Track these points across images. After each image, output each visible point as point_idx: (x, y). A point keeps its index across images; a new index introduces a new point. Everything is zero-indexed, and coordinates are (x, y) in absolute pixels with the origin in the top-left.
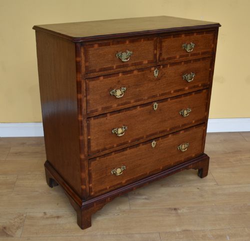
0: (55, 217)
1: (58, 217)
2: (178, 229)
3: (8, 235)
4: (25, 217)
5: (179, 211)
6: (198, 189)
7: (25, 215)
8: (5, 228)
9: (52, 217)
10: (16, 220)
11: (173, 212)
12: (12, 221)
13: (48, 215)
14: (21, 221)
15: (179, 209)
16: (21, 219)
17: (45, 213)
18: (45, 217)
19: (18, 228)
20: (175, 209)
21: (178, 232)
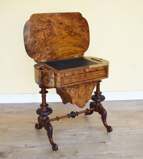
0: (32, 147)
1: (34, 147)
2: (105, 153)
3: (4, 157)
4: (14, 147)
5: (106, 143)
6: (119, 131)
7: (14, 146)
8: (2, 153)
9: (30, 147)
10: (8, 149)
11: (103, 144)
12: (6, 150)
13: (28, 146)
14: (12, 149)
15: (106, 142)
16: (11, 148)
17: (26, 145)
18: (26, 147)
19: (10, 153)
20: (104, 142)
21: (105, 155)
